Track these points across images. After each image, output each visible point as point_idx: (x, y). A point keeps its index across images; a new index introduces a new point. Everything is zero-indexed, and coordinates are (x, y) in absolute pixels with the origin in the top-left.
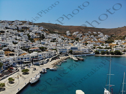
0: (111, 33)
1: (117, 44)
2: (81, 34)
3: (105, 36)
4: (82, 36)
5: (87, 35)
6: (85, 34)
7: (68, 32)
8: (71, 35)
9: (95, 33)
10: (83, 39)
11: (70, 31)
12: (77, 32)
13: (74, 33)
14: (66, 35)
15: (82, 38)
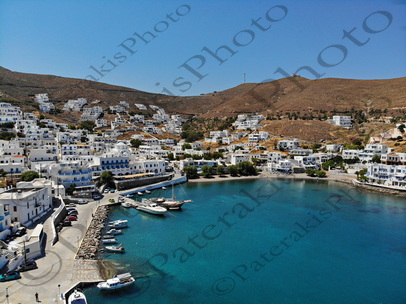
0: (185, 109)
1: (221, 142)
2: (100, 109)
3: (173, 117)
4: (101, 116)
5: (122, 113)
6: (112, 108)
7: (41, 98)
8: (59, 111)
9: (140, 106)
10: (109, 126)
11: (49, 96)
12: (83, 101)
13: (71, 104)
14: (38, 108)
15: (104, 122)
